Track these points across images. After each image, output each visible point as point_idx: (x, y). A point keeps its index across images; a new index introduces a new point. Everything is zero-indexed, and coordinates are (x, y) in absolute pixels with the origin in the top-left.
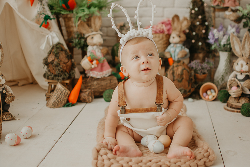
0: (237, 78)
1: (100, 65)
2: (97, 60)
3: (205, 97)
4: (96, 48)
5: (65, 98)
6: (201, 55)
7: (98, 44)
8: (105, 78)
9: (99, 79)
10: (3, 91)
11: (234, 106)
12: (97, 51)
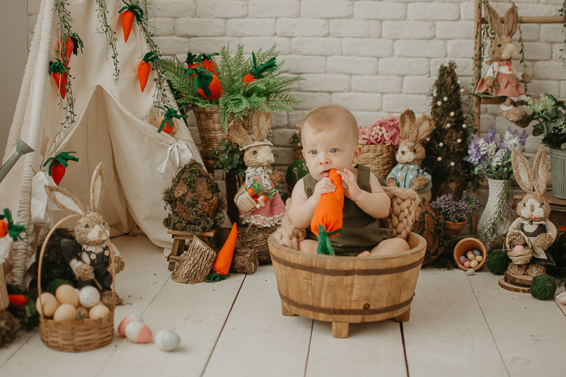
0: (523, 230)
1: (269, 204)
2: (265, 194)
3: (463, 265)
4: (262, 172)
5: (209, 264)
6: (453, 186)
7: (265, 164)
9: (266, 228)
10: (104, 252)
11: (518, 281)
12: (263, 176)
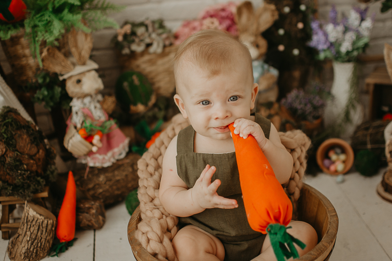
1: (105, 139)
2: (99, 132)
3: (328, 168)
4: (90, 102)
5: (50, 235)
6: (297, 74)
7: (93, 93)
8: (120, 163)
9: (108, 167)
12: (92, 107)
